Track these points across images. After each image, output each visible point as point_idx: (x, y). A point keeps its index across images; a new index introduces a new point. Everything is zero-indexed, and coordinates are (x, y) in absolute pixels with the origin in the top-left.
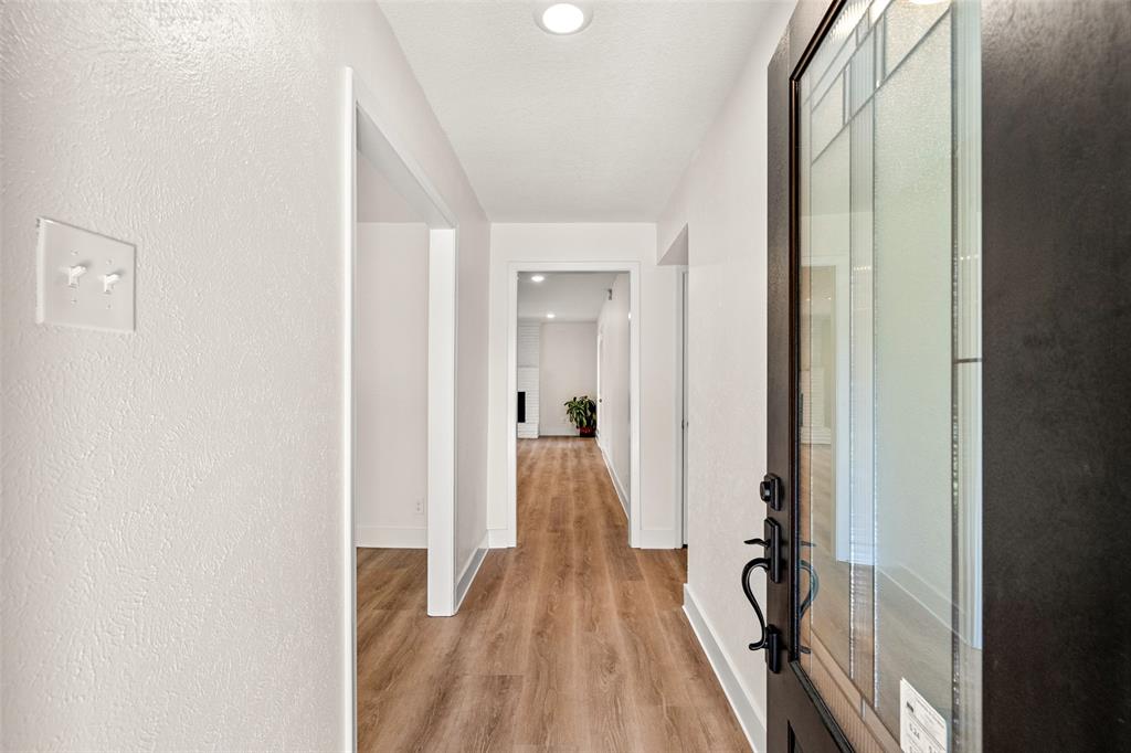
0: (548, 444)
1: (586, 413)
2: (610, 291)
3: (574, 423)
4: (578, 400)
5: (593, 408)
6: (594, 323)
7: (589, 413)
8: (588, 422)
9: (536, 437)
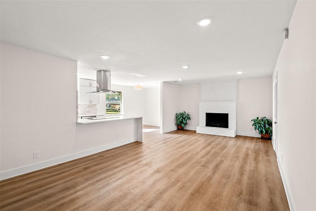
0: (240, 142)
1: (265, 126)
2: (287, 30)
3: (257, 130)
4: (259, 119)
5: (270, 124)
6: (270, 77)
7: (267, 126)
8: (267, 132)
9: (234, 136)
